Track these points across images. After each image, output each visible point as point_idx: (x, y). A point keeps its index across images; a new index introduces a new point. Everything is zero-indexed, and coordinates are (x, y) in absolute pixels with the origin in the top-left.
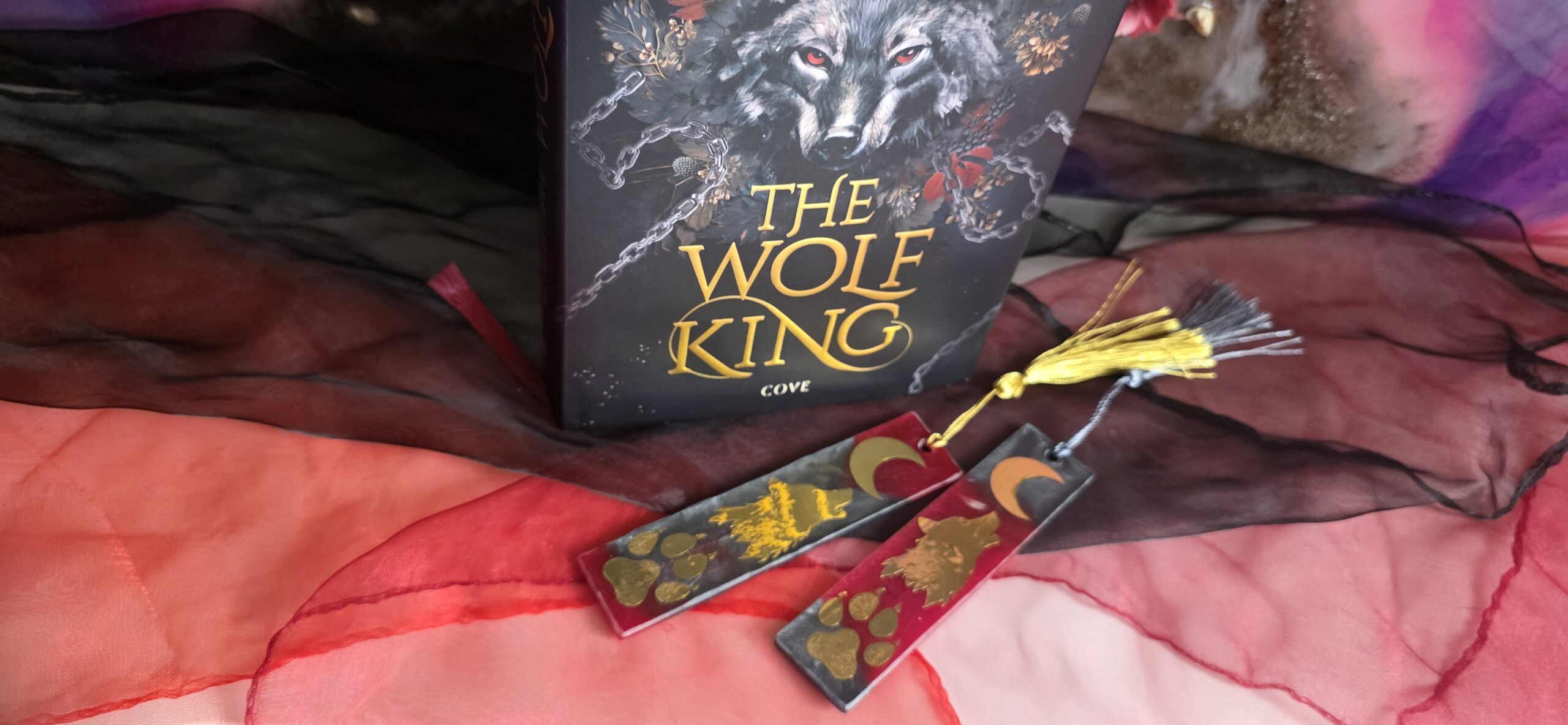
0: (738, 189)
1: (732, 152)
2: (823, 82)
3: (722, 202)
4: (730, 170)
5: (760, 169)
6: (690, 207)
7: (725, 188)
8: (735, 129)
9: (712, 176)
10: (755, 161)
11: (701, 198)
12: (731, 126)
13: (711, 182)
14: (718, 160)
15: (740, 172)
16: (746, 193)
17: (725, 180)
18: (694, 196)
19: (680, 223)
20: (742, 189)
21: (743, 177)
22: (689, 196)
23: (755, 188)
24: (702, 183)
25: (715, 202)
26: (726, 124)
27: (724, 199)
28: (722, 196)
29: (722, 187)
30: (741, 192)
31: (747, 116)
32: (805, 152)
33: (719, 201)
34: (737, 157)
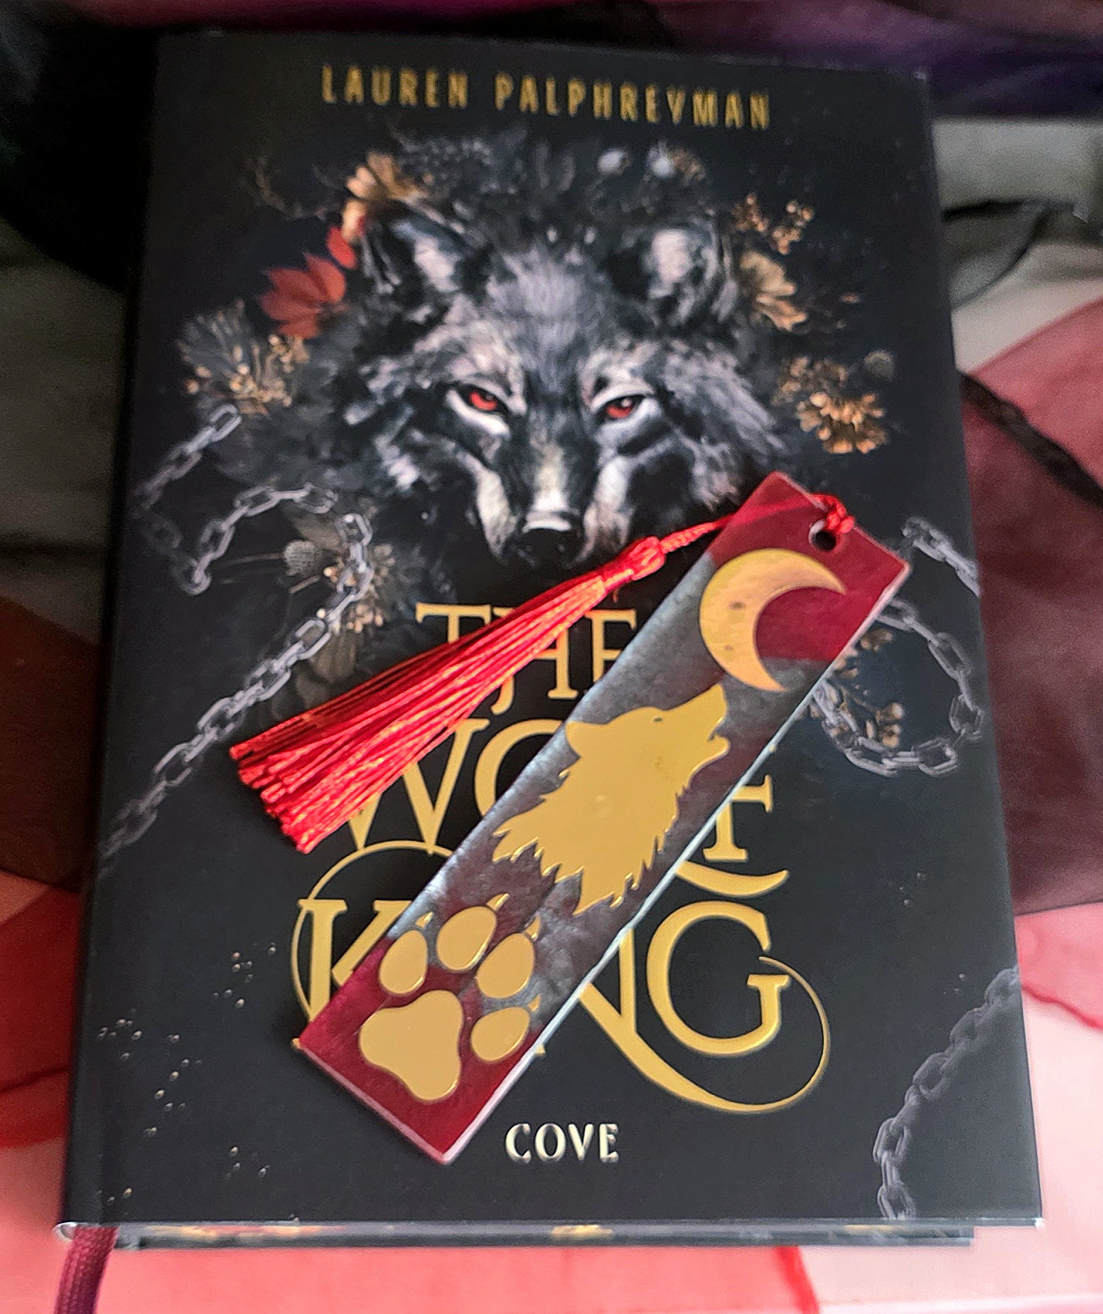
0: (394, 607)
1: (376, 541)
2: (502, 437)
3: (370, 631)
4: (377, 571)
5: (425, 572)
6: (316, 634)
7: (374, 603)
8: (378, 501)
9: (349, 580)
10: (417, 557)
11: (335, 616)
12: (371, 496)
13: (348, 590)
14: (356, 551)
15: (395, 576)
16: (408, 615)
17: (372, 588)
18: (321, 613)
19: (301, 666)
20: (402, 607)
21: (400, 585)
22: (313, 615)
23: (423, 611)
24: (333, 591)
25: (359, 628)
26: (364, 492)
27: (373, 624)
28: (368, 618)
29: (366, 601)
30: (399, 613)
31: (392, 482)
32: (496, 549)
33: (365, 627)
34: (386, 549)
